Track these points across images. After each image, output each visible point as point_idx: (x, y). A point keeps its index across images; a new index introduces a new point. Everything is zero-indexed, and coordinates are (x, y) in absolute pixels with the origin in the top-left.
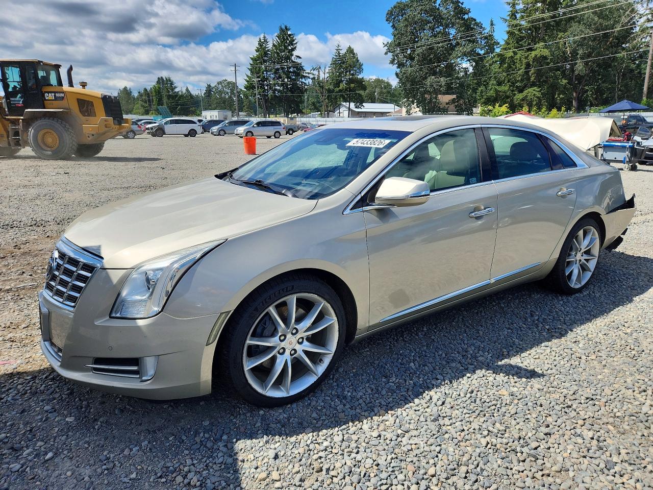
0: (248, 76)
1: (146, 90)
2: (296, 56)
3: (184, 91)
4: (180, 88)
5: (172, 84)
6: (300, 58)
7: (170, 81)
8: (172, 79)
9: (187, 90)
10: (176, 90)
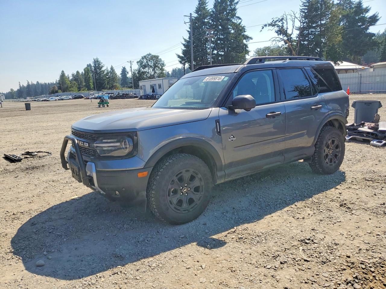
0: (185, 40)
1: (78, 72)
2: (236, 17)
3: (109, 70)
4: (106, 67)
5: (99, 64)
6: (240, 19)
7: (98, 61)
8: (99, 60)
9: (112, 68)
10: (103, 69)
